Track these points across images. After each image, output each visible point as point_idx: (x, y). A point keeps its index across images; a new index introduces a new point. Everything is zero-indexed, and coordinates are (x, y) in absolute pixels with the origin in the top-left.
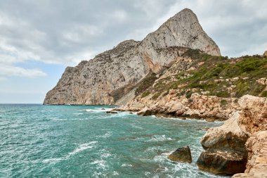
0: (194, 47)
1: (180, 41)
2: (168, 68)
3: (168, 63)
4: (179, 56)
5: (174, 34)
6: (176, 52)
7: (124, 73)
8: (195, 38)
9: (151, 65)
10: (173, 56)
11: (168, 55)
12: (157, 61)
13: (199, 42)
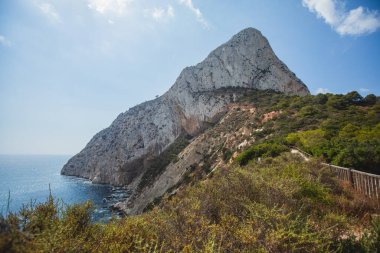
0: (264, 86)
1: (238, 78)
2: (213, 125)
3: (211, 115)
4: (232, 101)
5: (229, 68)
6: (227, 96)
7: (144, 134)
8: (264, 72)
9: (184, 121)
10: (222, 103)
11: (212, 101)
12: (192, 112)
13: (272, 78)
